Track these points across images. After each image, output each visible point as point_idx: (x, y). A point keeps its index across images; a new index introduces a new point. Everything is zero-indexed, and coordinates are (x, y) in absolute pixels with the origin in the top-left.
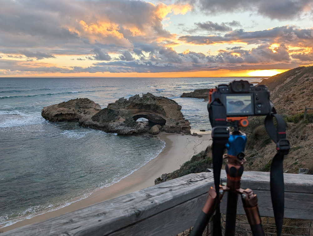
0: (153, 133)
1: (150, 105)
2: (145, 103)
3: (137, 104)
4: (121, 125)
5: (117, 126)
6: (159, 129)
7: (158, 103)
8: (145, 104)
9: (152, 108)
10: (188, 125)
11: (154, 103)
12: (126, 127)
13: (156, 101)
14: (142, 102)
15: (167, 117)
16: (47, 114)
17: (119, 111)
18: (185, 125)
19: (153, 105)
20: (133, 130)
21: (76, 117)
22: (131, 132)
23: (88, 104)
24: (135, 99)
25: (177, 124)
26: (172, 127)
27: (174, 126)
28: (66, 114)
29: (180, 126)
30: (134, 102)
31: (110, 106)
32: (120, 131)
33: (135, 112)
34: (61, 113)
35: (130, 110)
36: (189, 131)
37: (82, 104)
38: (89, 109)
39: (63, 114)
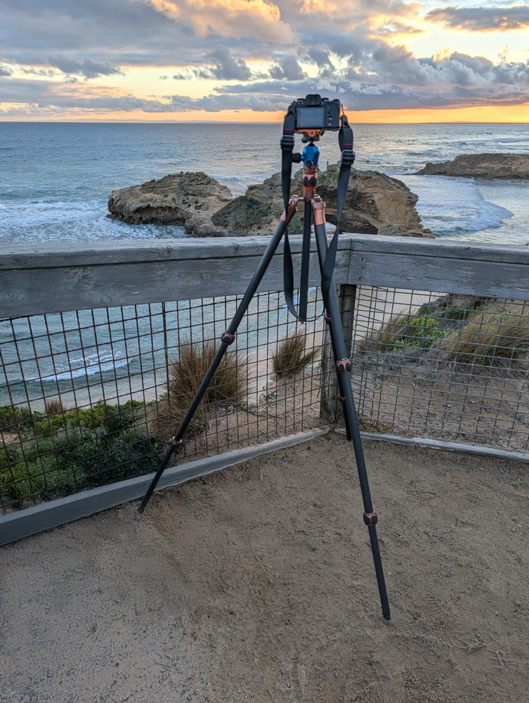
2: (330, 186)
7: (363, 186)
9: (347, 198)
11: (352, 187)
13: (357, 181)
14: (325, 184)
15: (379, 221)
16: (119, 206)
17: (270, 204)
19: (349, 191)
21: (179, 215)
23: (205, 186)
28: (158, 208)
31: (252, 192)
34: (149, 206)
37: (191, 185)
38: (206, 197)
39: (152, 208)
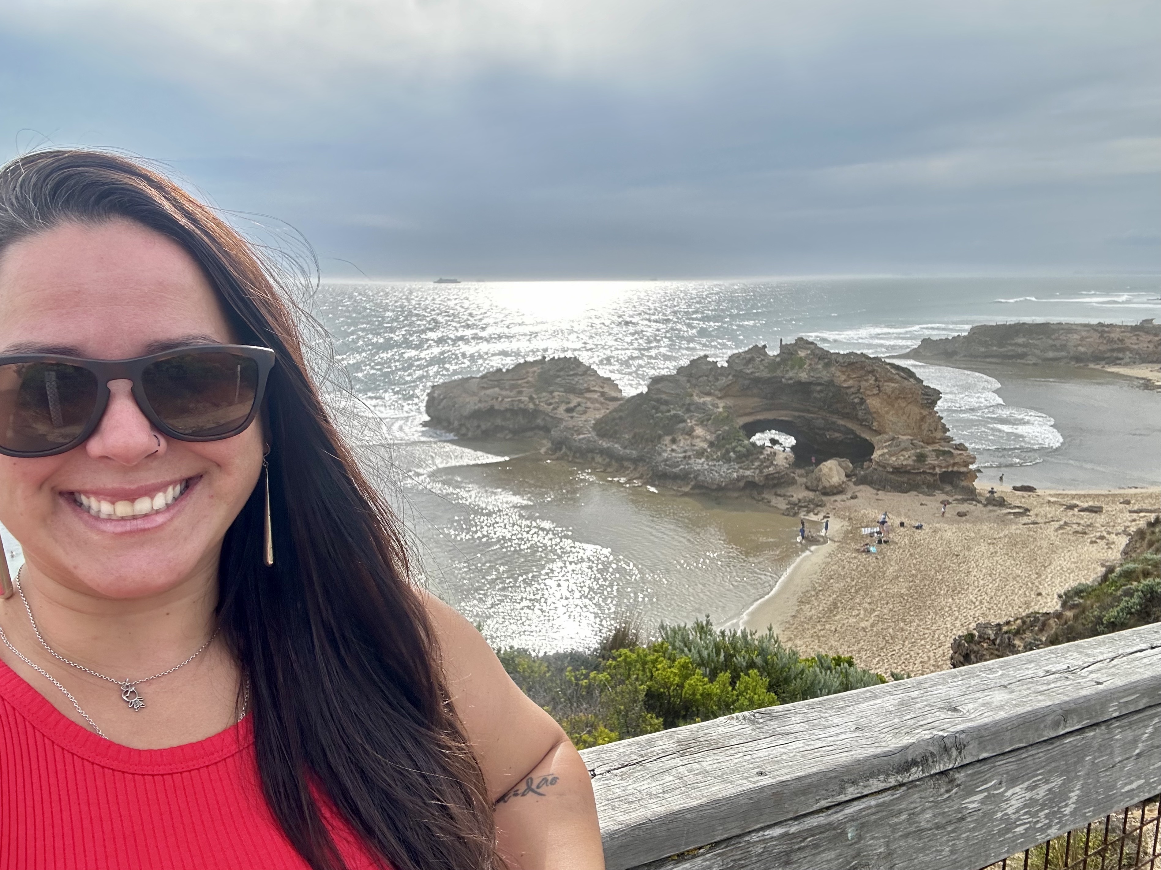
0: (825, 488)
1: (810, 383)
2: (787, 376)
3: (757, 381)
4: (700, 454)
5: (685, 457)
6: (847, 476)
7: (843, 377)
8: (791, 379)
9: (816, 395)
10: (967, 466)
11: (826, 379)
12: (721, 463)
13: (833, 369)
14: (779, 373)
15: (875, 431)
16: (444, 408)
17: (689, 404)
18: (954, 464)
19: (820, 384)
20: (748, 473)
21: (540, 421)
22: (738, 479)
23: (580, 378)
24: (751, 360)
25: (921, 458)
26: (898, 470)
27: (906, 465)
28: (507, 410)
29: (934, 468)
30: (748, 371)
31: (659, 386)
32: (699, 474)
33: (748, 410)
34: (492, 408)
35: (730, 402)
36: (968, 486)
37: (559, 376)
38: (582, 394)
39: (499, 411)
